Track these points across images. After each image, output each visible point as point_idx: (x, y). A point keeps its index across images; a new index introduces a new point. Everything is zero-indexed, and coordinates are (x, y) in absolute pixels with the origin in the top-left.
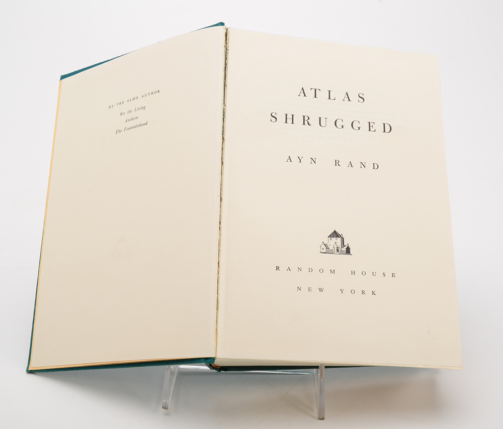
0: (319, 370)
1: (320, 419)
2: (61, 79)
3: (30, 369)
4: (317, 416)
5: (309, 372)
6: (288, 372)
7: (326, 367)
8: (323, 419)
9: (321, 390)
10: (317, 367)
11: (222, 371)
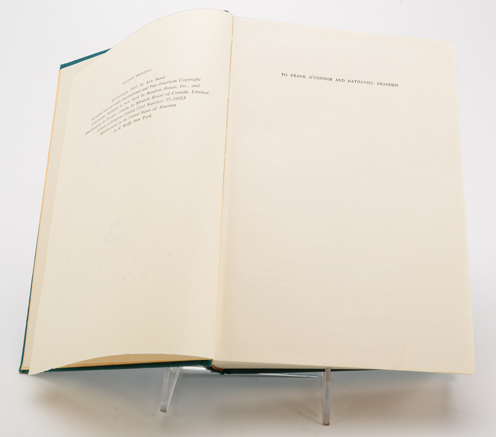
0: (325, 373)
1: (325, 424)
2: (60, 69)
3: (22, 369)
4: (321, 421)
5: (317, 375)
6: (298, 374)
7: (332, 370)
8: (328, 425)
9: (327, 394)
10: (323, 370)
11: (225, 374)
